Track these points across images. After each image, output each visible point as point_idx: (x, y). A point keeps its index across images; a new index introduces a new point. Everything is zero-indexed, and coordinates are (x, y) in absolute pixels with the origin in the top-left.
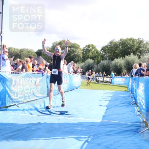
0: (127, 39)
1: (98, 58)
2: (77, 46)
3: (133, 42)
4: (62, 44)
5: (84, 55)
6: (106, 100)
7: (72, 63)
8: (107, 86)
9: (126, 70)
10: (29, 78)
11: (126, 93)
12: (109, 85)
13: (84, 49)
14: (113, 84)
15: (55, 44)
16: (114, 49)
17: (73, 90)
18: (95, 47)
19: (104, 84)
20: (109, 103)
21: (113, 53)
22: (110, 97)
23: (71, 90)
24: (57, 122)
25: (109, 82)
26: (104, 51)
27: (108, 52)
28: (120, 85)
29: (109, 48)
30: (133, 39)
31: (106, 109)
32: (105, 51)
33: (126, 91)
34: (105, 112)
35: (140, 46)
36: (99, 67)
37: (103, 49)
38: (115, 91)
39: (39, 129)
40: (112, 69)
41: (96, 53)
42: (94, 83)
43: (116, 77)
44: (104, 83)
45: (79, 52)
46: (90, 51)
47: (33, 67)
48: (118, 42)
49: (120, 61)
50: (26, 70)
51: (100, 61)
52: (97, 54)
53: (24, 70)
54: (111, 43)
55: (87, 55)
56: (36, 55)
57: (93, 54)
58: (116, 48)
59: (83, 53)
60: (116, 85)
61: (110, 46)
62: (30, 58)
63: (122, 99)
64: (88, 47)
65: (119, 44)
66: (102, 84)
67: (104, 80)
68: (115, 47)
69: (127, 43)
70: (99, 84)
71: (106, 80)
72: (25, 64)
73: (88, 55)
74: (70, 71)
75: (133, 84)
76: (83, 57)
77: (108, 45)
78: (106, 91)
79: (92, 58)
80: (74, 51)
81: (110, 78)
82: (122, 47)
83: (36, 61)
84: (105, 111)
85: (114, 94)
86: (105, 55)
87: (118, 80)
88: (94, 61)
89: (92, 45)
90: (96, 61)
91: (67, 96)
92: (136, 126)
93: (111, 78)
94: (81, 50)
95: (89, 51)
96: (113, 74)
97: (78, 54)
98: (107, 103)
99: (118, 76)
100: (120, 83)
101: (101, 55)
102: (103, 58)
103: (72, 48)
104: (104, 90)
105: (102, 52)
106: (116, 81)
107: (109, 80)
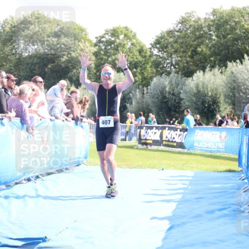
0: (233, 9)
1: (145, 68)
2: (77, 31)
4: (32, 24)
5: (102, 59)
6: (169, 201)
8: (173, 155)
9: (229, 105)
11: (228, 178)
12: (179, 153)
13: (100, 41)
15: (9, 26)
16: (194, 41)
17: (67, 169)
18: (134, 36)
19: (162, 151)
21: (189, 54)
23: (60, 171)
25: (177, 143)
26: (162, 49)
27: (176, 51)
28: (211, 152)
29: (179, 37)
31: (168, 226)
32: (166, 47)
33: (230, 171)
34: (165, 238)
36: (148, 99)
37: (160, 43)
38: (196, 173)
40: (187, 103)
42: (132, 147)
43: (201, 129)
44: (162, 148)
46: (117, 46)
48: (205, 20)
51: (151, 78)
52: (140, 58)
54: (183, 21)
58: (200, 37)
59: (96, 54)
60: (199, 152)
61: (180, 31)
63: (216, 197)
64: (113, 35)
65: (209, 26)
66: (157, 151)
67: (164, 138)
68: (197, 34)
69: (233, 24)
70: (147, 149)
73: (114, 61)
74: (57, 111)
77: (175, 30)
78: (169, 172)
80: (68, 49)
81: (181, 131)
82: (217, 36)
87: (207, 138)
89: (126, 28)
93: (184, 130)
94: (91, 46)
95: (116, 49)
96: (190, 118)
98: (169, 209)
99: (207, 124)
100: (212, 147)
101: (152, 59)
102: (159, 69)
103: (64, 40)
104: (163, 169)
105: (155, 52)
106: (199, 142)
107: (180, 137)
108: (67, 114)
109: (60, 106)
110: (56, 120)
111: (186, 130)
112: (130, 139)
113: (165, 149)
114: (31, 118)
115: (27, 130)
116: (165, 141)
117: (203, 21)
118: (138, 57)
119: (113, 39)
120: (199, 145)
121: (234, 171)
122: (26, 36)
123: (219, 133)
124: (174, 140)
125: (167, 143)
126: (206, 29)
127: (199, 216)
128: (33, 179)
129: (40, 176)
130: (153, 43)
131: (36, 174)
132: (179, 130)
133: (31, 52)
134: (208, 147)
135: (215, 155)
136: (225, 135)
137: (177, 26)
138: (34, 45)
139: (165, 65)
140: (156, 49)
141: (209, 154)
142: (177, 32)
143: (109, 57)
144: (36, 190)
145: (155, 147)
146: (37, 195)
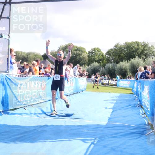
1: (104, 61)
2: (82, 49)
3: (138, 45)
5: (90, 58)
6: (112, 103)
7: (78, 66)
9: (131, 72)
10: (36, 81)
11: (131, 96)
12: (115, 88)
13: (90, 52)
14: (119, 87)
15: (61, 48)
16: (119, 52)
17: (79, 92)
18: (100, 51)
19: (109, 87)
20: (115, 105)
21: (118, 56)
22: (116, 100)
23: (77, 93)
24: (64, 124)
25: (114, 84)
26: (109, 55)
27: (114, 55)
28: (125, 87)
29: (115, 51)
30: (138, 43)
32: (111, 54)
33: (131, 94)
34: (111, 115)
35: (145, 49)
36: (105, 70)
37: (108, 53)
38: (120, 94)
39: (46, 131)
40: (117, 72)
41: (101, 56)
42: (100, 86)
43: (122, 80)
44: (109, 86)
45: (85, 55)
46: (95, 54)
47: (40, 70)
48: (123, 45)
49: (125, 64)
50: (33, 73)
51: (106, 64)
52: (102, 58)
53: (31, 73)
54: (116, 46)
55: (93, 58)
56: (42, 58)
57: (98, 57)
58: (122, 51)
59: (88, 56)
60: (121, 87)
61: (115, 49)
62: (37, 61)
63: (127, 102)
64: (94, 50)
65: (124, 48)
66: (108, 87)
67: (110, 83)
68: (120, 50)
69: (132, 47)
70: (104, 86)
71: (111, 83)
72: (32, 68)
74: (76, 74)
75: (138, 87)
76: (89, 60)
77: (113, 49)
78: (112, 94)
79: (98, 61)
80: (79, 55)
82: (127, 51)
83: (43, 65)
84: (110, 113)
85: (120, 97)
86: (110, 58)
87: (124, 83)
88: (99, 64)
89: (98, 48)
90: (101, 64)
91: (73, 98)
92: (142, 128)
93: (116, 80)
94: (87, 54)
95: (95, 55)
96: (118, 76)
97: (84, 57)
98: (112, 105)
99: (124, 79)
101: (106, 58)
102: (108, 61)
103: (78, 52)
104: (110, 93)
105: (107, 56)
106: (121, 84)
108: (79, 75)
109: (77, 73)
110: (76, 77)
111: (117, 80)
112: (99, 83)
114: (69, 76)
115: (67, 80)
117: (122, 46)
119: (94, 52)
121: (133, 94)
122: (67, 51)
123: (127, 81)
126: (123, 48)
131: (70, 94)
132: (114, 80)
143: (92, 57)
144: (70, 99)
145: (107, 86)
146: (70, 100)
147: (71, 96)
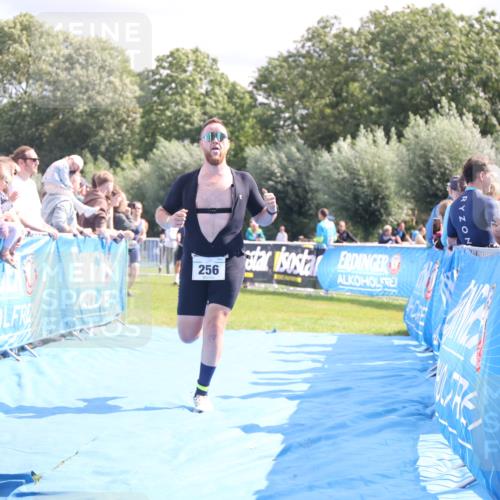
8: (295, 301)
12: (309, 297)
19: (274, 293)
25: (303, 277)
26: (272, 90)
28: (371, 294)
29: (306, 68)
37: (266, 80)
38: (340, 338)
44: (275, 287)
48: (359, 34)
52: (231, 109)
54: (314, 36)
58: (349, 66)
60: (347, 295)
61: (308, 55)
66: (265, 293)
67: (277, 268)
68: (342, 60)
69: (414, 41)
71: (286, 267)
77: (299, 55)
78: (289, 338)
81: (310, 253)
85: (333, 355)
86: (283, 112)
87: (364, 267)
91: (40, 372)
93: (318, 252)
100: (373, 286)
101: (252, 114)
102: (269, 131)
104: (275, 331)
105: (261, 98)
106: (347, 275)
107: (308, 265)
110: (60, 235)
111: (321, 252)
113: (281, 290)
115: (1, 256)
116: (279, 273)
118: (226, 105)
120: (347, 281)
123: (386, 257)
124: (295, 272)
125: (281, 277)
127: (343, 426)
128: (13, 354)
129: (28, 347)
130: (255, 81)
132: (306, 251)
133: (13, 96)
134: (365, 285)
135: (380, 300)
136: (399, 261)
137: (303, 47)
138: (20, 83)
139: (282, 123)
140: (261, 93)
141: (368, 299)
142: (304, 57)
144: (19, 376)
145: (261, 286)
146: (19, 385)
147: (24, 356)
